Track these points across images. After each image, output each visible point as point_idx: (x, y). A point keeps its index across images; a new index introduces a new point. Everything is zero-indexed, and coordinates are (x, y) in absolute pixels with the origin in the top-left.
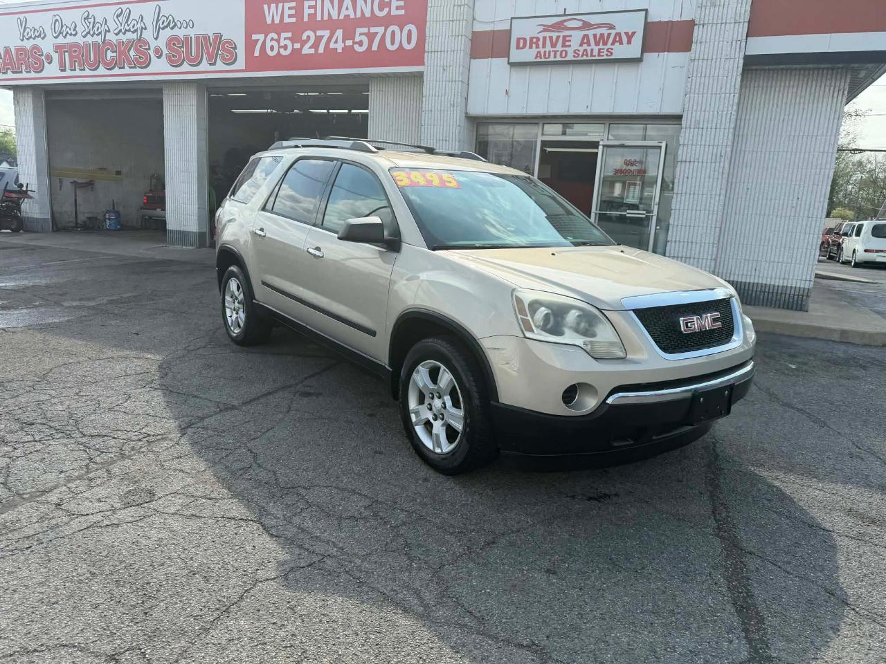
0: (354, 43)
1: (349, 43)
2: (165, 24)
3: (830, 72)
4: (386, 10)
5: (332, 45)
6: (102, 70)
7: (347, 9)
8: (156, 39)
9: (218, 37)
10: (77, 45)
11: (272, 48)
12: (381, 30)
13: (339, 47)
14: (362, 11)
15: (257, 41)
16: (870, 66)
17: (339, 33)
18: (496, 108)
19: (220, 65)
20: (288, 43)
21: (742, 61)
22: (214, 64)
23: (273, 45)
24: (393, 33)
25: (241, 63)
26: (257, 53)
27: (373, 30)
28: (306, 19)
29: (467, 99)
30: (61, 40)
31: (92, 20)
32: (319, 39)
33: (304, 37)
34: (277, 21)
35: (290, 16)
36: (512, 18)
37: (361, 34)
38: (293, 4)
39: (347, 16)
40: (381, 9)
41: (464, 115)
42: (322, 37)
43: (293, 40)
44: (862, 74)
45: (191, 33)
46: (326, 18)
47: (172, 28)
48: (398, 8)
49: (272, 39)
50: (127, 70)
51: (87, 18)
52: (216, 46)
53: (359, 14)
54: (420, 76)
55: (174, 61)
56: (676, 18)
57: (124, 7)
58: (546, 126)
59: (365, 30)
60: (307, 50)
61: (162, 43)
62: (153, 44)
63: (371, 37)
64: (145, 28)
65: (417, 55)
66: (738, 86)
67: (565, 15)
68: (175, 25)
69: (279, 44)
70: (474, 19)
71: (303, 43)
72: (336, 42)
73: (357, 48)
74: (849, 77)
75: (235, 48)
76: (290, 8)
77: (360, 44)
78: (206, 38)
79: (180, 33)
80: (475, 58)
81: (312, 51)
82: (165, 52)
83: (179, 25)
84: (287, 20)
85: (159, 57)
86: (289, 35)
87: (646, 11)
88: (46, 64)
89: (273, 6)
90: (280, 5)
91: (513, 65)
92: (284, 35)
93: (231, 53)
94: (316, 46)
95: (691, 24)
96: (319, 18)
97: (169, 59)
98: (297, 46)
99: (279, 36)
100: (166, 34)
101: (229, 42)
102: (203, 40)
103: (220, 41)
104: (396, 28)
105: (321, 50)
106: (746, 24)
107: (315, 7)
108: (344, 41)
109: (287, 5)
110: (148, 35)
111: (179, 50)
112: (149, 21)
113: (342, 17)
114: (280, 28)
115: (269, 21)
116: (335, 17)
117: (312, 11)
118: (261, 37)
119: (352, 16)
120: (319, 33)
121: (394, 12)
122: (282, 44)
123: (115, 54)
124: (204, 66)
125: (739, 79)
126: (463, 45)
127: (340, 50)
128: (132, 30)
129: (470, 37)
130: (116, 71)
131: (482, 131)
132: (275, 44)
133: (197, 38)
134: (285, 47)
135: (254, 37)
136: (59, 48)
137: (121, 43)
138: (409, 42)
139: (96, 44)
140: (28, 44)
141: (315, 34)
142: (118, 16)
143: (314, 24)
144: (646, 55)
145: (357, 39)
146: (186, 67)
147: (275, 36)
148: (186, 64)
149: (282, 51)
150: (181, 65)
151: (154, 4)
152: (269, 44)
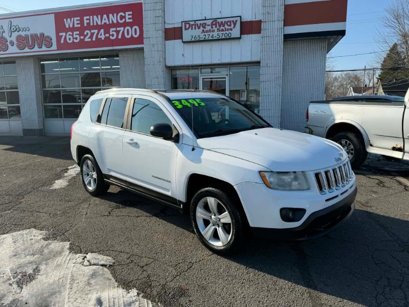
0: (110, 35)
1: (107, 35)
2: (15, 29)
3: (319, 40)
4: (124, 20)
5: (99, 37)
7: (105, 20)
8: (10, 37)
9: (42, 35)
11: (70, 39)
12: (122, 29)
13: (103, 37)
14: (112, 20)
15: (62, 36)
16: (335, 37)
17: (102, 31)
18: (178, 62)
19: (44, 48)
20: (78, 36)
21: (283, 37)
22: (41, 48)
24: (128, 30)
25: (54, 47)
26: (62, 42)
27: (118, 29)
28: (85, 25)
29: (165, 59)
32: (92, 34)
33: (85, 33)
34: (71, 26)
35: (77, 24)
36: (182, 22)
37: (113, 31)
38: (79, 18)
39: (105, 23)
40: (121, 19)
41: (164, 66)
43: (80, 35)
44: (332, 40)
45: (28, 33)
46: (95, 24)
47: (18, 31)
48: (129, 19)
49: (69, 35)
52: (42, 39)
53: (111, 22)
54: (142, 49)
55: (21, 47)
56: (254, 20)
58: (202, 70)
59: (114, 29)
60: (87, 39)
61: (14, 38)
62: (9, 39)
63: (118, 32)
64: (4, 32)
65: (140, 40)
66: (282, 47)
67: (205, 20)
68: (20, 30)
69: (73, 36)
70: (165, 22)
71: (85, 36)
72: (101, 35)
73: (111, 37)
74: (327, 42)
75: (51, 40)
76: (77, 20)
77: (113, 35)
78: (36, 35)
79: (23, 34)
80: (167, 40)
81: (90, 40)
82: (15, 42)
83: (22, 30)
84: (76, 26)
85: (13, 45)
86: (78, 32)
87: (240, 16)
89: (69, 20)
90: (72, 19)
91: (184, 42)
92: (75, 33)
93: (49, 42)
94: (91, 37)
95: (260, 22)
96: (92, 24)
97: (18, 46)
98: (82, 37)
99: (73, 34)
100: (15, 34)
101: (48, 37)
102: (34, 37)
103: (43, 37)
104: (129, 28)
105: (94, 39)
106: (283, 21)
107: (89, 19)
108: (105, 35)
109: (76, 19)
110: (6, 35)
111: (23, 42)
112: (6, 28)
113: (103, 23)
114: (73, 29)
115: (67, 27)
116: (99, 23)
117: (88, 21)
118: (64, 34)
119: (108, 23)
120: (92, 31)
121: (128, 20)
122: (75, 37)
124: (36, 48)
125: (282, 45)
126: (161, 34)
127: (103, 39)
129: (164, 31)
131: (174, 73)
132: (71, 37)
133: (32, 36)
134: (76, 38)
135: (61, 34)
138: (136, 34)
143: (90, 27)
144: (242, 36)
145: (111, 33)
146: (27, 50)
147: (71, 33)
148: (26, 48)
149: (75, 40)
150: (24, 49)
151: (8, 20)
152: (68, 37)
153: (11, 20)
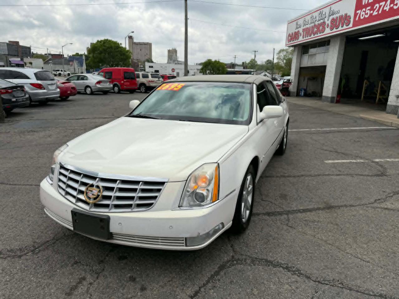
0: (394, 5)
1: (392, 5)
2: (331, 14)
5: (385, 9)
6: (312, 36)
8: (328, 20)
9: (346, 15)
10: (307, 28)
11: (363, 15)
13: (387, 9)
15: (358, 13)
17: (389, 2)
19: (345, 27)
20: (369, 12)
22: (343, 26)
23: (364, 14)
25: (351, 25)
26: (357, 19)
30: (305, 27)
31: (312, 18)
32: (380, 7)
33: (375, 8)
34: (366, 2)
42: (381, 5)
43: (370, 10)
45: (338, 15)
49: (363, 11)
50: (319, 35)
51: (311, 18)
52: (345, 19)
55: (332, 29)
57: (321, 10)
60: (375, 13)
62: (327, 22)
64: (326, 17)
68: (334, 14)
69: (365, 13)
71: (374, 10)
72: (387, 6)
73: (395, 7)
75: (350, 19)
77: (396, 5)
78: (342, 16)
79: (335, 16)
81: (377, 13)
82: (330, 25)
85: (328, 27)
86: (369, 8)
88: (300, 37)
92: (367, 8)
93: (349, 21)
94: (379, 10)
97: (331, 28)
98: (372, 12)
99: (366, 10)
100: (331, 18)
101: (349, 16)
102: (341, 17)
103: (346, 17)
105: (380, 12)
108: (390, 5)
110: (326, 20)
111: (334, 24)
112: (327, 14)
114: (367, 5)
115: (363, 4)
118: (360, 11)
120: (381, 4)
122: (366, 13)
123: (316, 29)
124: (340, 28)
128: (322, 18)
130: (316, 35)
132: (364, 13)
135: (358, 12)
136: (304, 30)
137: (319, 24)
139: (312, 27)
140: (297, 31)
141: (379, 4)
142: (319, 14)
145: (395, 3)
148: (335, 28)
149: (366, 15)
150: (333, 29)
151: (329, 7)
152: (362, 13)
153: (331, 6)
